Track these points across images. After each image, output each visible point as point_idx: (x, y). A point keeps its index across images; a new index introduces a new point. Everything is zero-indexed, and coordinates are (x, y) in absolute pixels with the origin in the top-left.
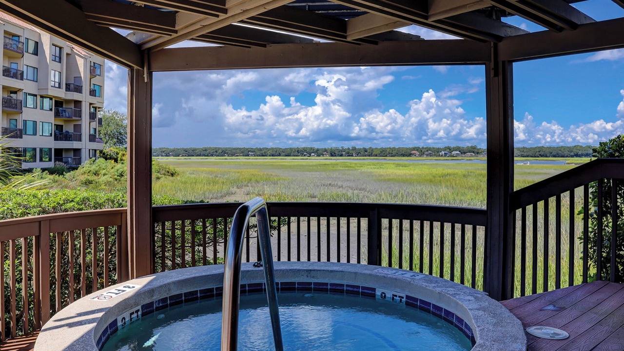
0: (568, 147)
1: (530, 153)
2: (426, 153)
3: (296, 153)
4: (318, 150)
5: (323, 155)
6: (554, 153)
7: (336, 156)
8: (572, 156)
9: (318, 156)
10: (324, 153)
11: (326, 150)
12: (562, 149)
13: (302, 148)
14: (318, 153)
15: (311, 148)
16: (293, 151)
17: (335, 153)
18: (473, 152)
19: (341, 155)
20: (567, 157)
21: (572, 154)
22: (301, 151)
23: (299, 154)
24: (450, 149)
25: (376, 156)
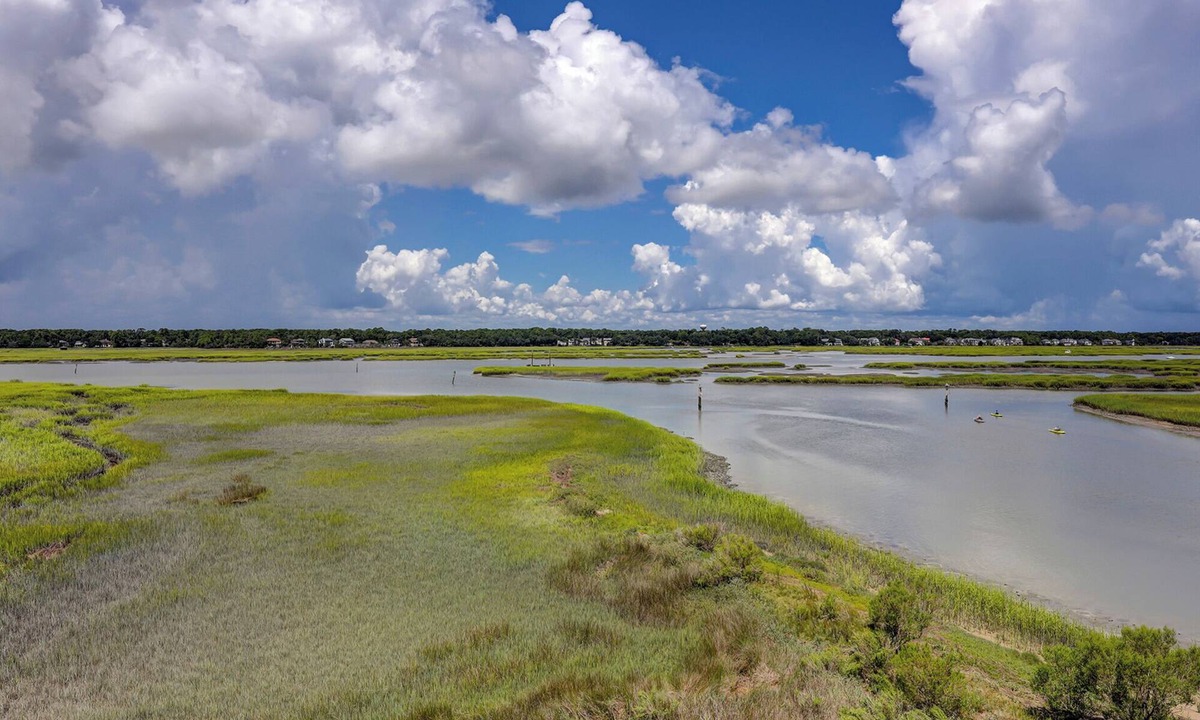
0: (523, 331)
1: (466, 340)
2: (294, 342)
3: (42, 342)
4: (90, 334)
5: (100, 344)
6: (502, 339)
7: (126, 346)
8: (527, 345)
9: (90, 346)
10: (102, 341)
11: (106, 335)
12: (514, 334)
13: (55, 331)
14: (89, 341)
15: (76, 331)
16: (37, 336)
17: (124, 341)
18: (376, 339)
19: (138, 345)
20: (520, 345)
21: (528, 340)
22: (53, 336)
23: (49, 343)
24: (338, 335)
25: (203, 346)
